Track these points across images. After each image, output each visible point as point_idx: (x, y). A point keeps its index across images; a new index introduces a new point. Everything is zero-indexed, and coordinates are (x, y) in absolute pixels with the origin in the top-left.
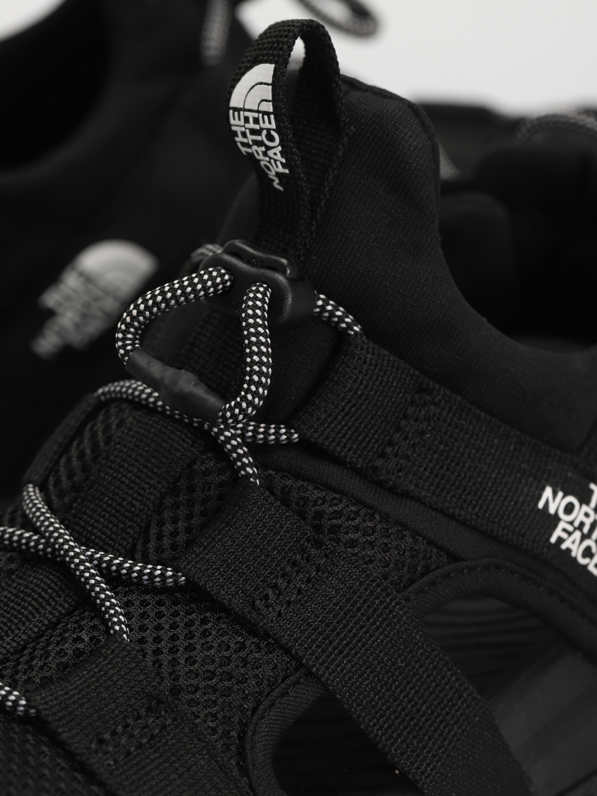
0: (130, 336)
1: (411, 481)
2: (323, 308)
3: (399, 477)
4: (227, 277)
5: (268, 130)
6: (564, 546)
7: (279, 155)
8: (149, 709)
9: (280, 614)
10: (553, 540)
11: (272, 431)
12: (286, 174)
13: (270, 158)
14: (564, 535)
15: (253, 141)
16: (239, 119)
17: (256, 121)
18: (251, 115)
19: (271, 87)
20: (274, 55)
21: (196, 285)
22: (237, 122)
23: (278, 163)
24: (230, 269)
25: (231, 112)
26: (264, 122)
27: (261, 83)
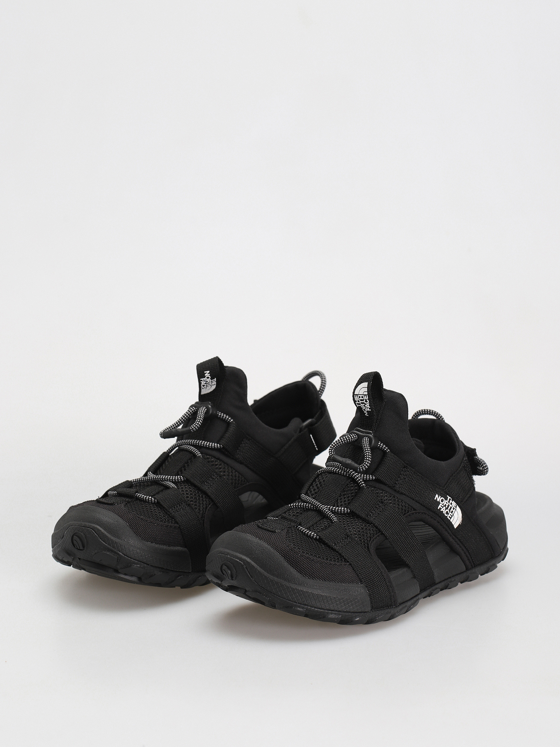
0: (333, 451)
1: (403, 490)
2: (380, 445)
3: (400, 489)
4: (356, 436)
5: (366, 399)
6: (441, 510)
7: (368, 406)
8: (345, 538)
9: (374, 519)
10: (439, 508)
11: (368, 476)
12: (370, 411)
13: (366, 407)
14: (441, 507)
15: (361, 403)
16: (357, 397)
17: (362, 397)
18: (361, 396)
19: (367, 388)
20: (367, 380)
21: (349, 438)
22: (357, 398)
23: (368, 408)
24: (357, 434)
25: (355, 395)
26: (365, 397)
27: (364, 387)
